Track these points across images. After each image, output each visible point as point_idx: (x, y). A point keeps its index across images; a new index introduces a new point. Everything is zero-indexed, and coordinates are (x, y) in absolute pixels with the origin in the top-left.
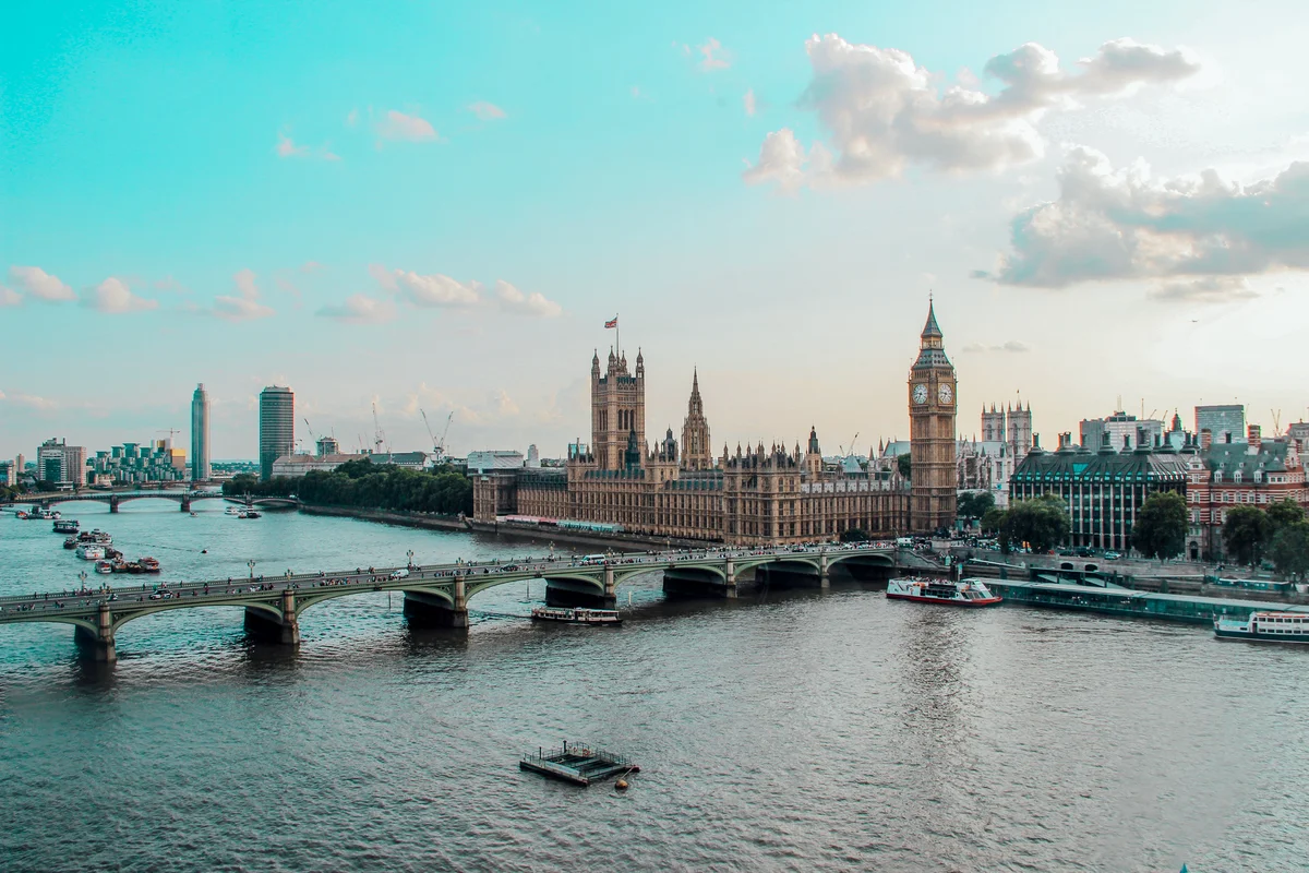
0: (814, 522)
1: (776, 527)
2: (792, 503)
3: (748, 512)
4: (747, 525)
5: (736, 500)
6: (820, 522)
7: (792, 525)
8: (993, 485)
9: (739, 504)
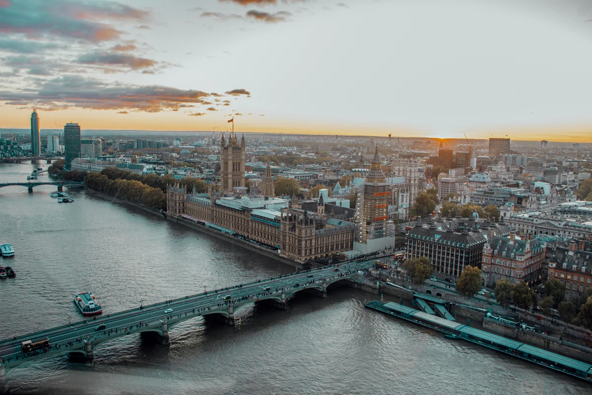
0: (321, 247)
1: (303, 252)
2: (311, 240)
3: (291, 242)
4: (291, 248)
5: (286, 236)
6: (323, 247)
7: (311, 250)
8: (399, 205)
9: (287, 238)
